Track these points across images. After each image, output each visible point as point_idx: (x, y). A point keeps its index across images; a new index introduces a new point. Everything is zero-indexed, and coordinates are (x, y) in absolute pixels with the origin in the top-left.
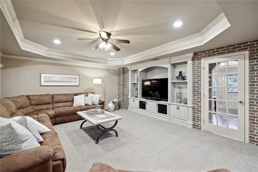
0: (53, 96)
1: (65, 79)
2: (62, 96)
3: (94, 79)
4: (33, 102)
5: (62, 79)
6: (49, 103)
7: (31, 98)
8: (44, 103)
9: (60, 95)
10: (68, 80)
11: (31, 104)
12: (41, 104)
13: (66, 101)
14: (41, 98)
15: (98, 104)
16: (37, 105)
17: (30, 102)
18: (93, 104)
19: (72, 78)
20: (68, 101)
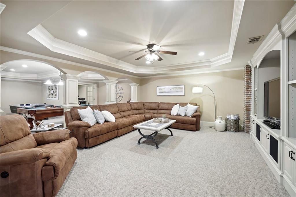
0: (159, 104)
1: (172, 89)
2: (165, 104)
3: (193, 88)
4: (146, 107)
5: (170, 90)
6: (155, 109)
7: (145, 104)
8: (152, 109)
9: (164, 103)
10: (174, 90)
11: (144, 108)
12: (150, 109)
13: (167, 109)
14: (151, 104)
15: (191, 116)
16: (148, 109)
17: (144, 107)
18: (185, 116)
19: (179, 88)
20: (169, 109)
